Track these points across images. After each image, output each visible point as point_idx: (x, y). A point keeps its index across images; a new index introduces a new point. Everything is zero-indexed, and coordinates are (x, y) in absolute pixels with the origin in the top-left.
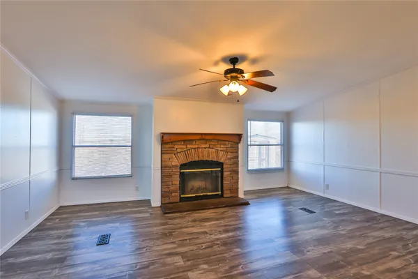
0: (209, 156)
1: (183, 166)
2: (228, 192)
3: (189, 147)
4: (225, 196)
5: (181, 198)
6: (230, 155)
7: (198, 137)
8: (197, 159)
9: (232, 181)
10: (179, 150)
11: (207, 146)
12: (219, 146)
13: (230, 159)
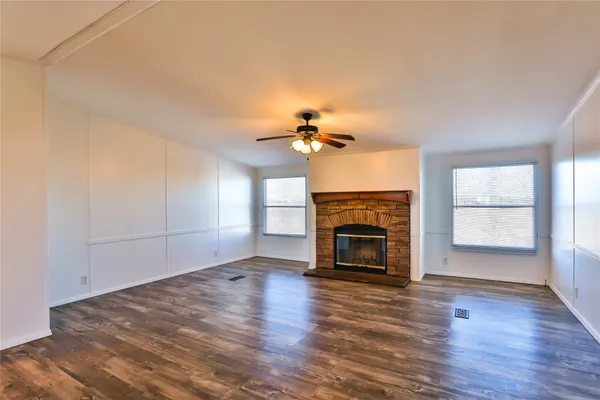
0: (366, 219)
1: (338, 230)
2: (394, 269)
3: (343, 207)
4: (388, 272)
5: (335, 265)
6: (395, 220)
7: (350, 197)
8: (352, 223)
9: (398, 255)
10: (332, 212)
11: (365, 207)
12: (379, 207)
13: (395, 225)
